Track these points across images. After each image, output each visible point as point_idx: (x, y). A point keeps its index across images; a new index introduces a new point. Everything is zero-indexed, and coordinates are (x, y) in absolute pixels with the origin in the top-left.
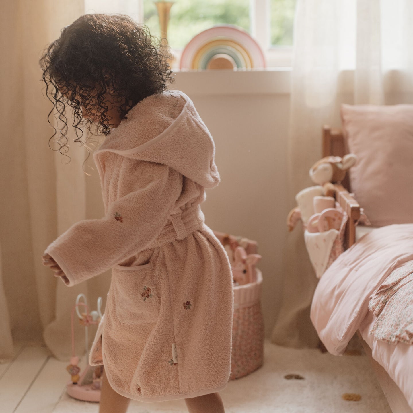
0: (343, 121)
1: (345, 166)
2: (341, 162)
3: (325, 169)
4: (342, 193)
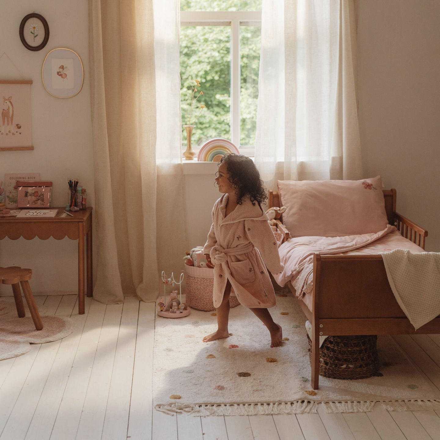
0: (279, 188)
1: (281, 212)
2: (279, 210)
3: (272, 213)
4: (280, 225)
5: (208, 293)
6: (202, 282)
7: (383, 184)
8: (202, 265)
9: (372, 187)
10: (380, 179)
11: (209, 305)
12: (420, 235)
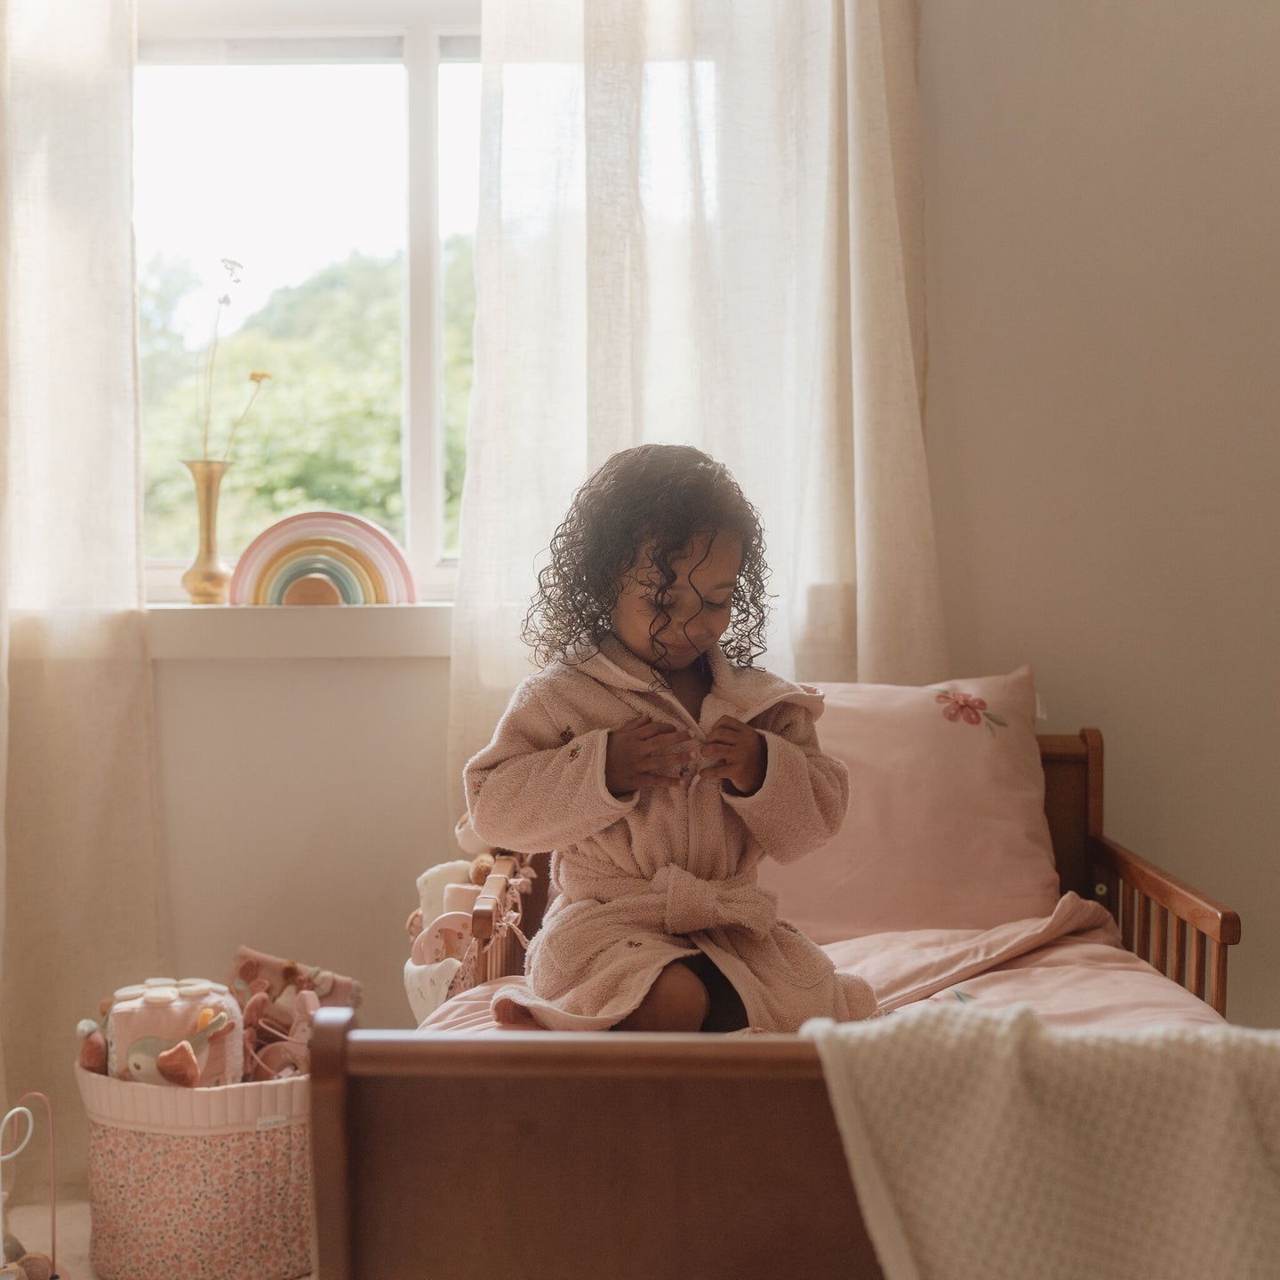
5: (156, 1205)
6: (133, 1152)
7: (1038, 707)
8: (138, 1067)
9: (980, 712)
10: (1028, 684)
11: (161, 1267)
12: (1202, 937)
